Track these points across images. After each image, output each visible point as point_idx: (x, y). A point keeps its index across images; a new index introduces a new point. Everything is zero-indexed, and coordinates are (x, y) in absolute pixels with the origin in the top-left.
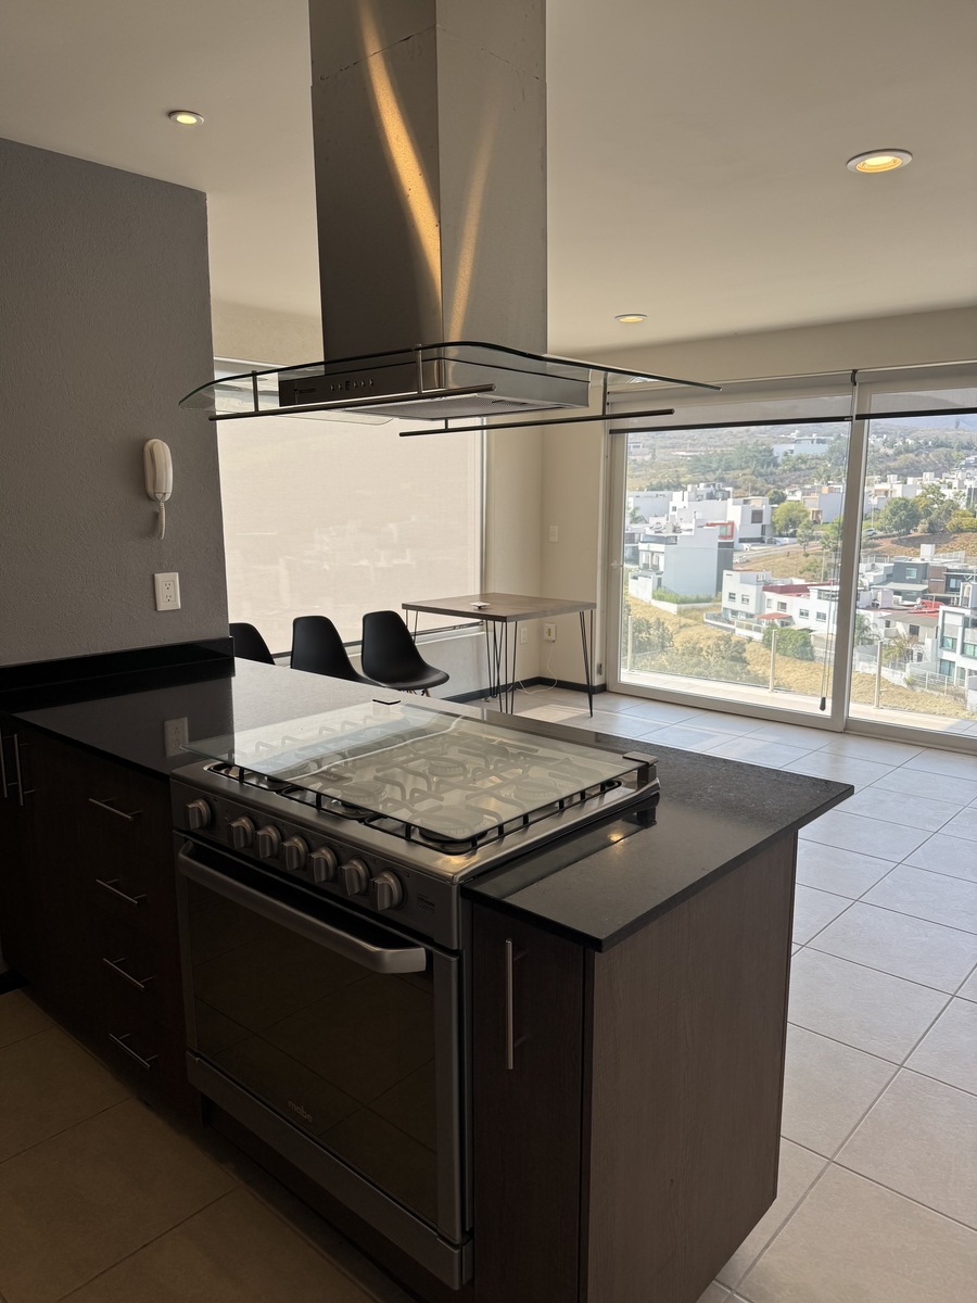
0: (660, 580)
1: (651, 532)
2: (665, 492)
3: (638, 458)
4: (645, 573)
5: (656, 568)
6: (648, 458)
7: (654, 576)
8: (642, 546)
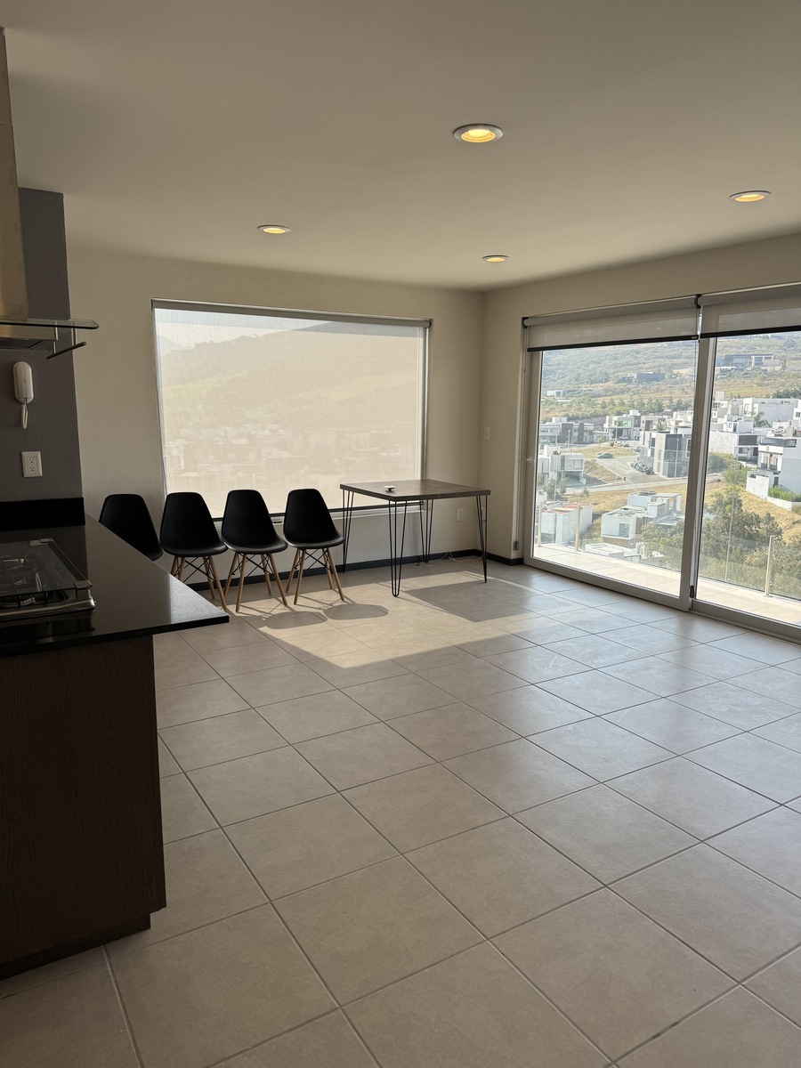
0: (776, 479)
1: (772, 436)
2: (792, 400)
3: (768, 368)
4: (762, 472)
5: (773, 469)
6: (777, 368)
7: (772, 476)
8: (761, 448)
